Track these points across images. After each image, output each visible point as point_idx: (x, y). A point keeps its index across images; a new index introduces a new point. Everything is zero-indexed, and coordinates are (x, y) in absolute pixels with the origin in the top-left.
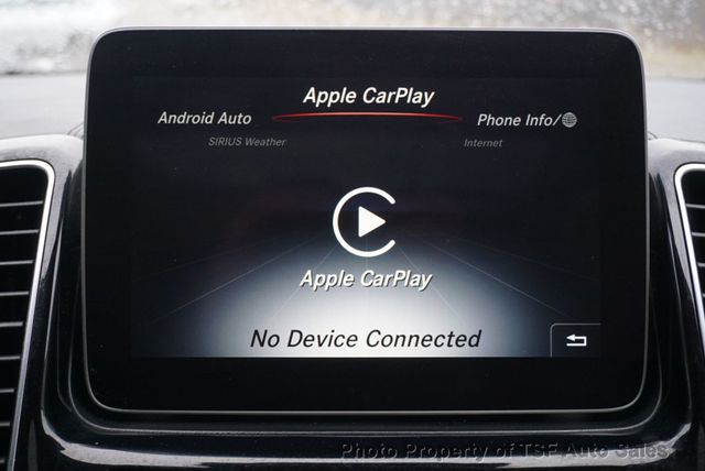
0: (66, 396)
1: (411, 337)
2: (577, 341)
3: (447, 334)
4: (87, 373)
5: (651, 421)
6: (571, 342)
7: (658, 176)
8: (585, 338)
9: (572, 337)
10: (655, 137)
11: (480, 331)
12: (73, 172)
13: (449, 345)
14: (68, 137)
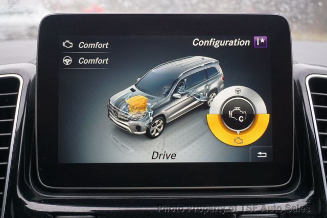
2: (262, 155)
4: (38, 170)
6: (259, 155)
7: (298, 80)
8: (266, 153)
9: (260, 153)
10: (297, 63)
12: (32, 79)
14: (29, 64)
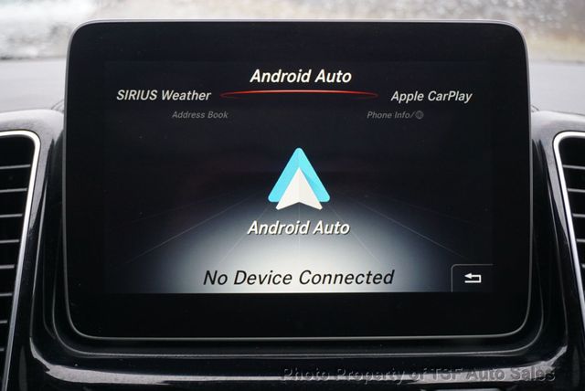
0: (50, 326)
1: (336, 276)
2: (473, 279)
3: (366, 273)
4: (68, 307)
5: (535, 344)
6: (468, 279)
7: (540, 142)
8: (480, 276)
9: (470, 276)
10: (538, 110)
11: (393, 271)
12: (56, 140)
13: (368, 283)
14: (51, 111)
